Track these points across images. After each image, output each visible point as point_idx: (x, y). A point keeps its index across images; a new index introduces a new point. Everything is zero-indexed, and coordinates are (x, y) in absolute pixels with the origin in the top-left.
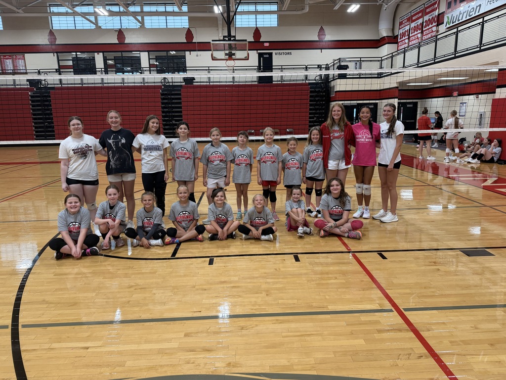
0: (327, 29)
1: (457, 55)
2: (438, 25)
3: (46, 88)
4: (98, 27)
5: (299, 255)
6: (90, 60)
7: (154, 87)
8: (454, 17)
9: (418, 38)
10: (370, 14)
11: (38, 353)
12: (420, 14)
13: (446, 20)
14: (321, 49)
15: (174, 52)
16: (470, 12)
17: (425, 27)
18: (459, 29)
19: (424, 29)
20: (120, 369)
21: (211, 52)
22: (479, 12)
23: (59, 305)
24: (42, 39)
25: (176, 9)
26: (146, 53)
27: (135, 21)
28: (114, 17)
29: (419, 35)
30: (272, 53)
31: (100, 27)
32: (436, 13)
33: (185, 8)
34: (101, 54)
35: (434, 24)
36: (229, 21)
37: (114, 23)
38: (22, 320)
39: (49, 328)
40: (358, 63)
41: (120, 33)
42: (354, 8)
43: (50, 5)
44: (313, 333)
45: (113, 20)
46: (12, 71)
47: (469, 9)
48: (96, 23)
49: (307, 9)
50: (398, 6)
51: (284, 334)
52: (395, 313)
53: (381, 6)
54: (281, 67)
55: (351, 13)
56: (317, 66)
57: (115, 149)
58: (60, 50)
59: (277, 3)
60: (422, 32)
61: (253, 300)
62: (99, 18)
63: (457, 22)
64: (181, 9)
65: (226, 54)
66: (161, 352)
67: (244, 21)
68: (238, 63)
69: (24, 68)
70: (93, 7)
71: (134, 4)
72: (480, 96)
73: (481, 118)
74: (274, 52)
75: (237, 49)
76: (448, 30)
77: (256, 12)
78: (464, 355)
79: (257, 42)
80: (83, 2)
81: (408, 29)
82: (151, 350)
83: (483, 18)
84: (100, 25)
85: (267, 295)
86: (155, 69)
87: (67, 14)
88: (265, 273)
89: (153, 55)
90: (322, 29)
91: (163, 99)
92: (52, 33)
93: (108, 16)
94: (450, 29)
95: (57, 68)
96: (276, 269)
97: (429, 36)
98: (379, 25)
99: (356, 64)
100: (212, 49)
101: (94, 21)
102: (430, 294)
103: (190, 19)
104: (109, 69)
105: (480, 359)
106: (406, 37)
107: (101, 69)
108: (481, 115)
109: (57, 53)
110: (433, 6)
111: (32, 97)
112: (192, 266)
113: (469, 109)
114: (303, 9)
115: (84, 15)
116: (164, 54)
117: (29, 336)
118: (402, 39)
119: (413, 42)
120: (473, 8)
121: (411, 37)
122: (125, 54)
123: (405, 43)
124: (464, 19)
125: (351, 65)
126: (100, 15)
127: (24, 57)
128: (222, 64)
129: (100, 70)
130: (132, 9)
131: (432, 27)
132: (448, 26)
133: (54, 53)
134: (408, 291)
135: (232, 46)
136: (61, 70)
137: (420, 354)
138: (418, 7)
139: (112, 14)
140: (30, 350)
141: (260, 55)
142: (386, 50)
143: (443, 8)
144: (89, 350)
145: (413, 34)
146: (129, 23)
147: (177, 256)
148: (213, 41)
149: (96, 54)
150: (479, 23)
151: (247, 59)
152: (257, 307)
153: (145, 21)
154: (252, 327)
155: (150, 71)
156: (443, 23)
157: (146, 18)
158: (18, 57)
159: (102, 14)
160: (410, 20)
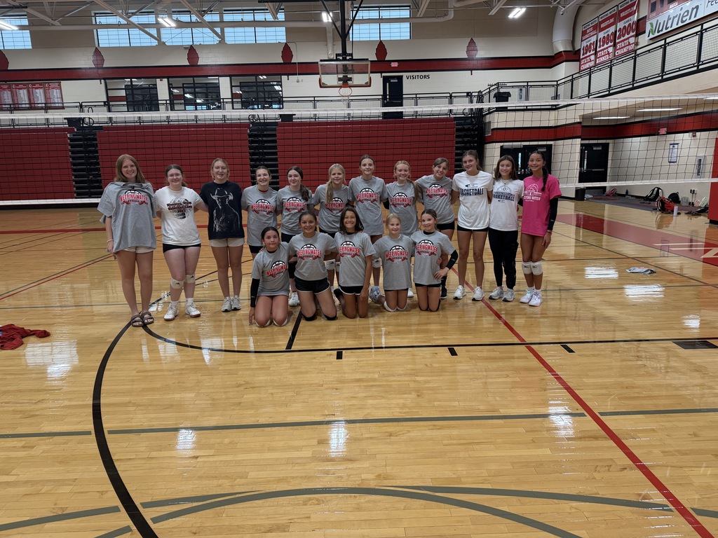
0: (479, 43)
1: (664, 77)
2: (637, 35)
3: (91, 128)
4: (161, 44)
5: (455, 348)
6: (150, 88)
7: (240, 125)
8: (660, 23)
9: (609, 54)
10: (540, 21)
11: (136, 462)
12: (612, 20)
13: (648, 28)
14: (471, 70)
15: (265, 77)
16: (683, 17)
17: (619, 37)
18: (668, 40)
19: (617, 41)
20: (243, 481)
21: (319, 76)
22: (695, 17)
23: (150, 408)
24: (84, 61)
25: (269, 17)
26: (228, 79)
27: (212, 34)
28: (183, 30)
29: (611, 50)
30: (402, 76)
31: (164, 43)
32: (635, 18)
33: (281, 16)
34: (165, 80)
35: (632, 34)
36: (343, 33)
37: (184, 38)
38: (107, 425)
39: (143, 435)
40: (524, 90)
41: (192, 51)
42: (517, 13)
43: (95, 14)
44: (483, 441)
45: (181, 33)
46: (44, 105)
47: (682, 13)
48: (158, 38)
49: (451, 15)
50: (580, 8)
51: (444, 442)
52: (589, 417)
53: (556, 9)
54: (415, 96)
55: (514, 21)
56: (465, 94)
57: (220, 207)
58: (109, 75)
59: (409, 6)
60: (615, 45)
61: (401, 401)
62: (162, 31)
63: (664, 31)
64: (276, 18)
65: (340, 79)
66: (289, 462)
67: (363, 33)
68: (356, 91)
69: (60, 101)
70: (154, 16)
71: (211, 11)
72: (698, 134)
73: (700, 165)
74: (405, 75)
75: (355, 71)
76: (651, 42)
77: (380, 20)
78: (681, 467)
79: (380, 61)
80: (142, 9)
81: (595, 40)
82: (277, 459)
83: (702, 25)
84: (163, 40)
85: (418, 396)
86: (240, 100)
87: (119, 26)
88: (413, 370)
89: (237, 81)
90: (472, 42)
91: (251, 142)
92: (97, 52)
93: (176, 28)
94: (654, 40)
95: (106, 100)
96: (426, 365)
97: (625, 50)
98: (554, 36)
99: (521, 90)
100: (320, 73)
101: (156, 36)
102: (633, 395)
103: (288, 31)
104: (175, 102)
105: (701, 472)
106: (592, 52)
107: (166, 100)
108: (700, 160)
109: (104, 79)
110: (629, 9)
111: (72, 140)
112: (314, 361)
113: (684, 152)
114: (445, 15)
115: (142, 27)
116: (252, 79)
117: (120, 444)
118: (586, 55)
119: (602, 59)
120: (688, 11)
121: (599, 51)
122: (198, 80)
123: (591, 61)
124: (675, 26)
125: (514, 93)
126: (165, 27)
127: (60, 85)
128: (335, 92)
129: (165, 102)
130: (208, 18)
131: (628, 38)
132: (652, 36)
133: (100, 80)
134: (604, 391)
135: (347, 68)
136: (111, 103)
137: (623, 465)
138: (608, 9)
139: (181, 25)
140: (124, 459)
141: (386, 80)
142: (563, 70)
143: (644, 11)
144: (199, 460)
145: (602, 48)
146: (204, 37)
147: (294, 348)
148: (321, 61)
149: (158, 80)
150: (696, 33)
151: (368, 85)
152: (407, 410)
153: (226, 35)
154: (403, 434)
155: (232, 102)
156: (644, 32)
157: (226, 30)
158: (52, 85)
159: (167, 26)
160: (598, 28)
